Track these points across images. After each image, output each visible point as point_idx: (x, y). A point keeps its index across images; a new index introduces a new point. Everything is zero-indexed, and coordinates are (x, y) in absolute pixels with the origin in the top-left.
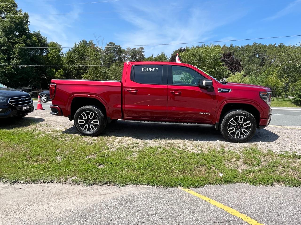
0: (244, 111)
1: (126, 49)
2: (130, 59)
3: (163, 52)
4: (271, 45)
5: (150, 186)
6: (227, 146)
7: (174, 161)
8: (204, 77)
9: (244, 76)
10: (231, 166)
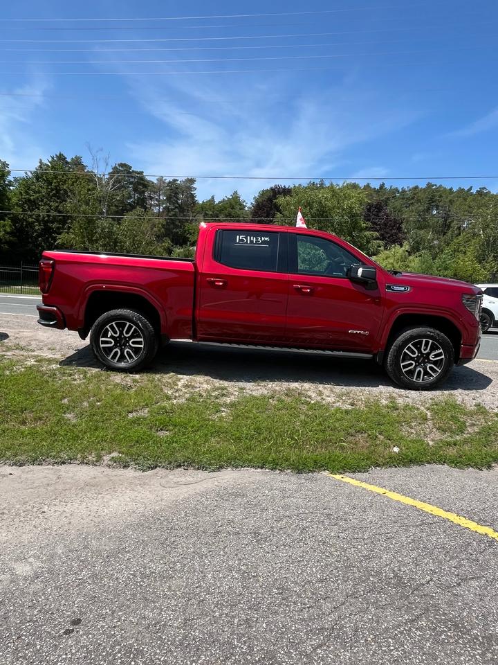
0: (432, 330)
1: (155, 182)
2: (163, 204)
3: (236, 192)
4: (463, 189)
5: (267, 470)
6: (400, 396)
7: (304, 424)
8: (360, 260)
9: (410, 253)
10: (412, 433)
